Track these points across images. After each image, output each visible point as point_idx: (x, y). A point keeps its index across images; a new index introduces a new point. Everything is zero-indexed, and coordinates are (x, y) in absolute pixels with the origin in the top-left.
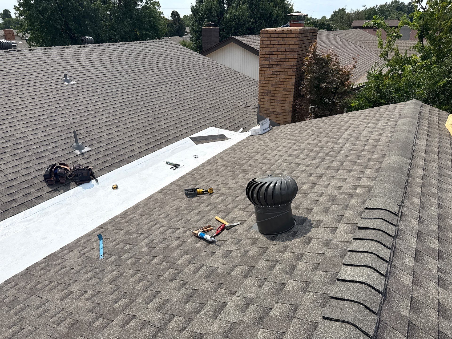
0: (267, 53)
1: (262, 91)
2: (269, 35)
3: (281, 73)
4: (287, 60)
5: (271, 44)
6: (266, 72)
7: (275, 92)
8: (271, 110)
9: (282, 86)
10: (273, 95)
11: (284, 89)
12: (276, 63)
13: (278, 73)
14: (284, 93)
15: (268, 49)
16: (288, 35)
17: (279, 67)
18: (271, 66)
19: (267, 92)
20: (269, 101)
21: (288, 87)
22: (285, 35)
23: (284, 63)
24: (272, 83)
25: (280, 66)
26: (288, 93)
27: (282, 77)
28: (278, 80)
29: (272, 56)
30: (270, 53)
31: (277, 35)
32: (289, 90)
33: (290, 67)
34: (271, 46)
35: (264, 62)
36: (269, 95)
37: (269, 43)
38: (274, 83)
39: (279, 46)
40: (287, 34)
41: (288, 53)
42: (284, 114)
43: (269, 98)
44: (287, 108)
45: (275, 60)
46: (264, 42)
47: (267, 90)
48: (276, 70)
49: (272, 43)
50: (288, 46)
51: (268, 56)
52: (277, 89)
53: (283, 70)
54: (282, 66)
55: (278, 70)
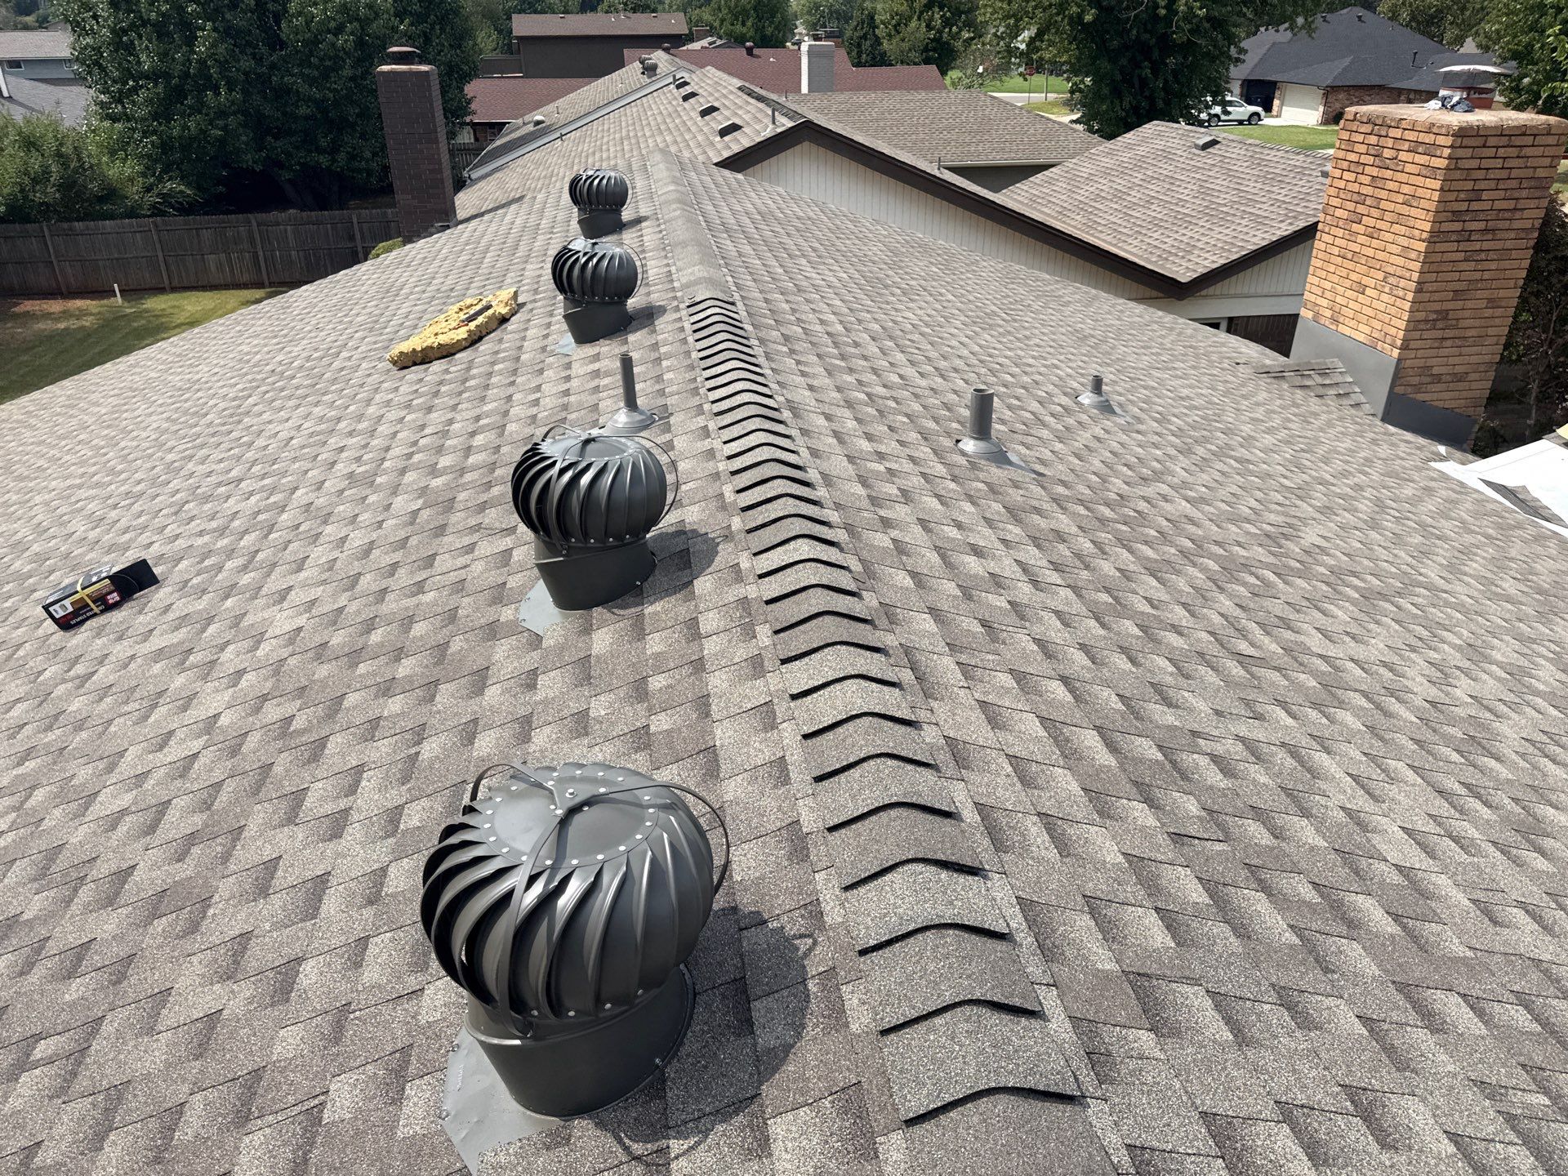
0: (1462, 196)
1: (1421, 316)
2: (1479, 142)
3: (1492, 255)
4: (1518, 215)
5: (1480, 169)
6: (1447, 257)
7: (1460, 314)
8: (1435, 371)
9: (1486, 294)
10: (1454, 322)
11: (1490, 300)
12: (1482, 225)
13: (1483, 256)
14: (1488, 312)
15: (1469, 185)
16: (1539, 140)
17: (1490, 237)
18: (1466, 236)
19: (1435, 316)
20: (1436, 345)
21: (1502, 293)
22: (1529, 140)
23: (1506, 224)
24: (1458, 288)
25: (1494, 235)
26: (1498, 312)
27: (1493, 265)
28: (1478, 275)
29: (1475, 206)
30: (1472, 195)
31: (1504, 141)
32: (1503, 304)
33: (1523, 235)
34: (1480, 174)
35: (1446, 227)
36: (1440, 325)
37: (1474, 163)
38: (1463, 286)
39: (1504, 174)
40: (1535, 135)
41: (1524, 194)
42: (1473, 376)
43: (1439, 334)
44: (1487, 358)
45: (1482, 216)
46: (1461, 164)
47: (1436, 312)
48: (1478, 246)
49: (1485, 164)
50: (1529, 173)
51: (1464, 206)
52: (1469, 304)
53: (1499, 245)
54: (1499, 235)
55: (1486, 245)
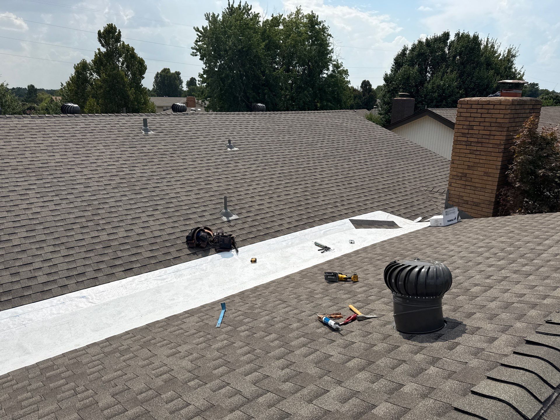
0: (465, 127)
1: (455, 173)
2: (469, 106)
3: (482, 153)
4: (492, 137)
5: (471, 117)
6: (461, 151)
7: (472, 176)
8: (464, 198)
9: (483, 169)
10: (470, 179)
11: (485, 173)
12: (476, 140)
13: (478, 153)
14: (485, 178)
15: (468, 123)
16: (496, 107)
17: (480, 145)
18: (468, 144)
19: (461, 175)
20: (463, 187)
21: (490, 170)
22: (492, 107)
23: (487, 141)
24: (469, 165)
25: (482, 144)
26: (490, 179)
27: (484, 158)
28: (477, 161)
29: (471, 132)
30: (469, 127)
31: (480, 106)
32: (491, 175)
33: (496, 146)
34: (472, 119)
35: (459, 139)
36: (464, 179)
37: (468, 115)
38: (472, 164)
39: (482, 120)
40: (494, 105)
41: (493, 129)
42: (482, 205)
43: (463, 183)
44: (488, 199)
45: (475, 136)
46: (463, 114)
47: (461, 173)
48: (475, 148)
49: (472, 115)
50: (494, 120)
51: (466, 131)
52: (475, 172)
53: (485, 149)
54: (484, 145)
55: (479, 149)
